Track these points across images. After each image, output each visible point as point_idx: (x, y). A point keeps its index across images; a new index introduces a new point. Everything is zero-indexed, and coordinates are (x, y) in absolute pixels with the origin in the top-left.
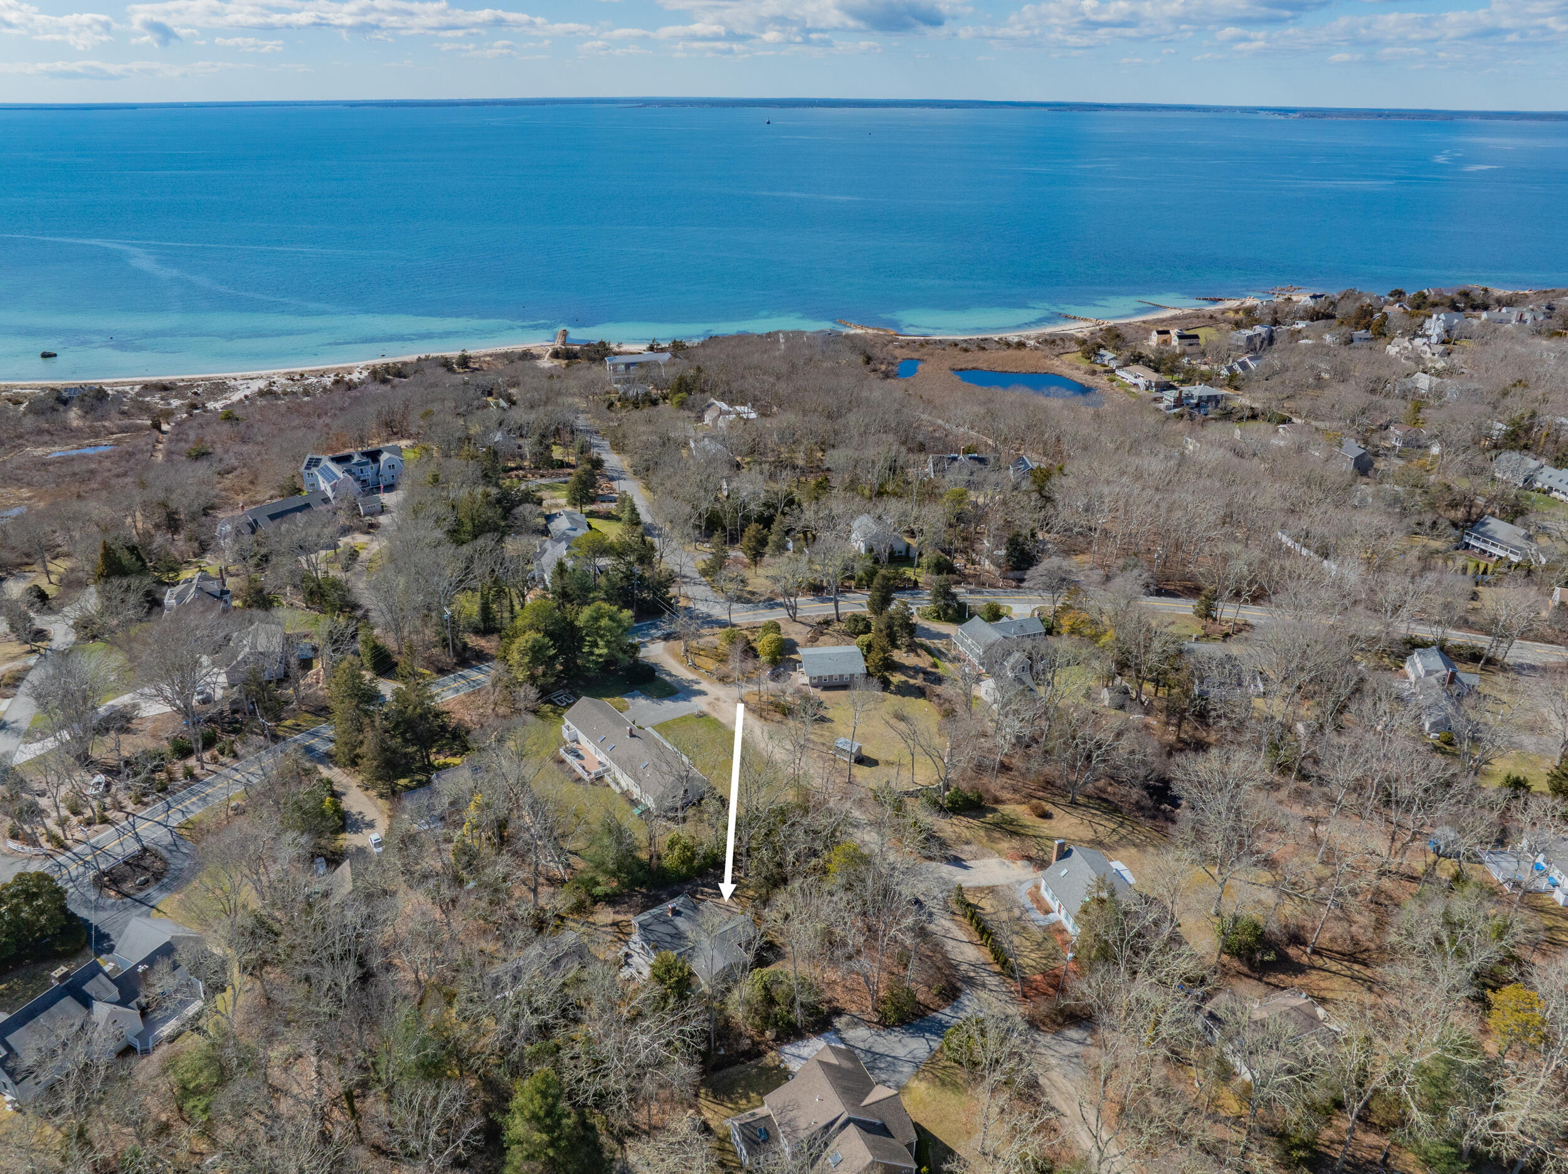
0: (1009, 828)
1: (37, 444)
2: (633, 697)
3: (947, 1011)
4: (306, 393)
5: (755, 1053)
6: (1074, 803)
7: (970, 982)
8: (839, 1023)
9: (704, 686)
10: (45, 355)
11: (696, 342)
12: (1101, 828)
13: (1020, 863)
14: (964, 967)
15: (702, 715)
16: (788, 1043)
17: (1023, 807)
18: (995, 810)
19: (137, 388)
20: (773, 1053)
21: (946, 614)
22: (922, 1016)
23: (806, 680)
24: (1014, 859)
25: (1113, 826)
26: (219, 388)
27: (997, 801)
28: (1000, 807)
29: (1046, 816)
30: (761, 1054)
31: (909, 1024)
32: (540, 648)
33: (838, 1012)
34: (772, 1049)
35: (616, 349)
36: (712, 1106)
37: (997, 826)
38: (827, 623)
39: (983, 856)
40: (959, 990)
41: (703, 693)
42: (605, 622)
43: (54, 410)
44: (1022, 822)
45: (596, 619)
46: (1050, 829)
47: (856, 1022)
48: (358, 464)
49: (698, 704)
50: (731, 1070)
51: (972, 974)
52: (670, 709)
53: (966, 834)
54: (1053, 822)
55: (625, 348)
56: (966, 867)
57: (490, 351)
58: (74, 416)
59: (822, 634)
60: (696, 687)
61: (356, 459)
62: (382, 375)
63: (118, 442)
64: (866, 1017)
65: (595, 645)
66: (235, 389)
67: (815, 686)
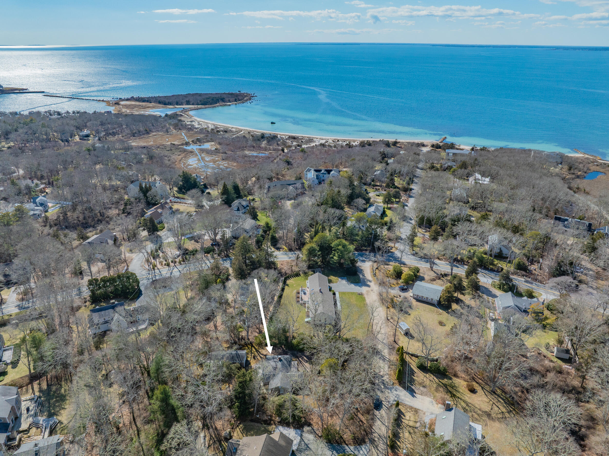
0: (450, 389)
1: (249, 150)
2: (342, 279)
3: (352, 448)
4: (335, 147)
5: (268, 422)
6: (493, 392)
7: (372, 441)
8: (306, 428)
9: (372, 284)
10: (272, 123)
11: (493, 149)
12: (496, 409)
13: (440, 405)
14: (376, 435)
15: (361, 294)
16: (282, 426)
17: (465, 383)
18: (451, 379)
19: (287, 137)
20: (274, 426)
21: (503, 288)
22: (339, 444)
23: (412, 295)
24: (438, 403)
25: (504, 410)
26: (311, 140)
27: (456, 375)
28: (454, 379)
29: (473, 391)
30: (270, 424)
31: (332, 444)
32: (313, 250)
33: (309, 425)
34: (275, 425)
35: (458, 147)
36: (239, 432)
37: (445, 385)
38: (446, 275)
39: (426, 395)
40: (365, 442)
41: (369, 286)
42: (340, 247)
43: (259, 140)
44: (458, 389)
45: (338, 245)
46: (469, 398)
47: (313, 432)
48: (323, 174)
49: (364, 289)
50: (256, 424)
51: (376, 439)
52: (353, 288)
53: (427, 382)
54: (473, 396)
55: (462, 147)
56: (413, 396)
57: (408, 141)
58: (264, 144)
59: (439, 279)
60: (369, 283)
61: (323, 171)
62: (363, 144)
63: (270, 153)
64: (317, 432)
65: (334, 255)
66: (315, 142)
67: (414, 298)
